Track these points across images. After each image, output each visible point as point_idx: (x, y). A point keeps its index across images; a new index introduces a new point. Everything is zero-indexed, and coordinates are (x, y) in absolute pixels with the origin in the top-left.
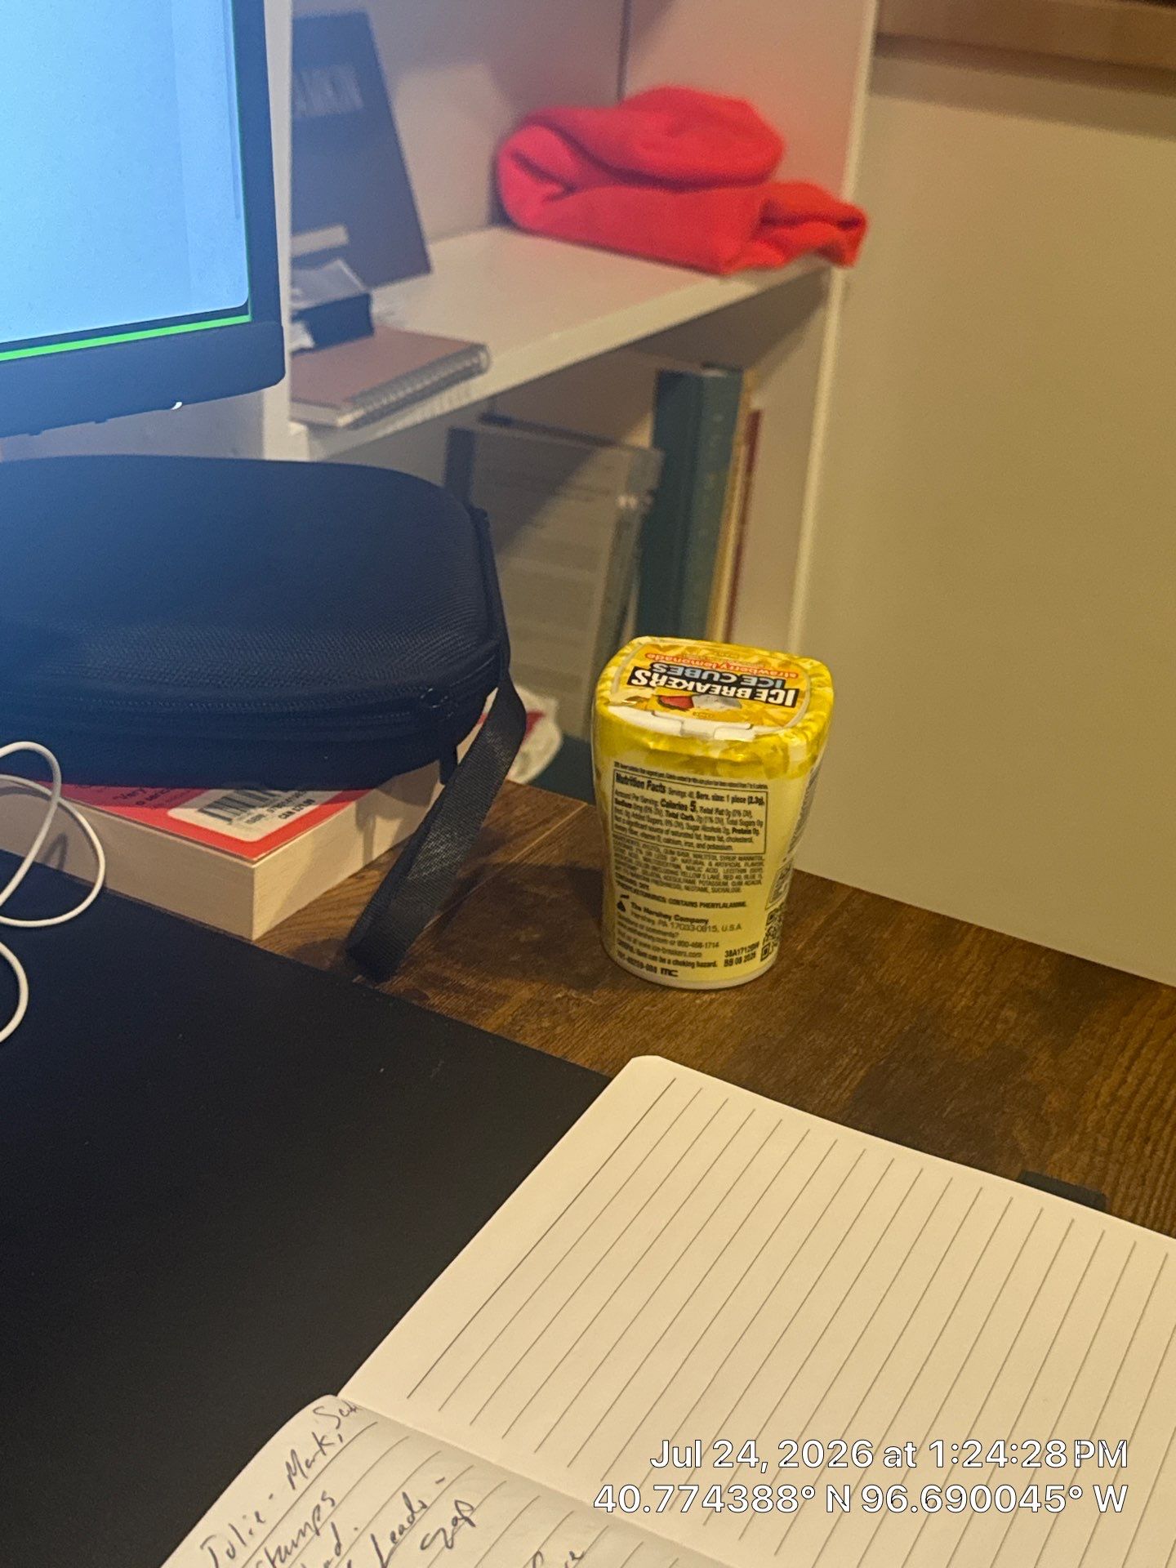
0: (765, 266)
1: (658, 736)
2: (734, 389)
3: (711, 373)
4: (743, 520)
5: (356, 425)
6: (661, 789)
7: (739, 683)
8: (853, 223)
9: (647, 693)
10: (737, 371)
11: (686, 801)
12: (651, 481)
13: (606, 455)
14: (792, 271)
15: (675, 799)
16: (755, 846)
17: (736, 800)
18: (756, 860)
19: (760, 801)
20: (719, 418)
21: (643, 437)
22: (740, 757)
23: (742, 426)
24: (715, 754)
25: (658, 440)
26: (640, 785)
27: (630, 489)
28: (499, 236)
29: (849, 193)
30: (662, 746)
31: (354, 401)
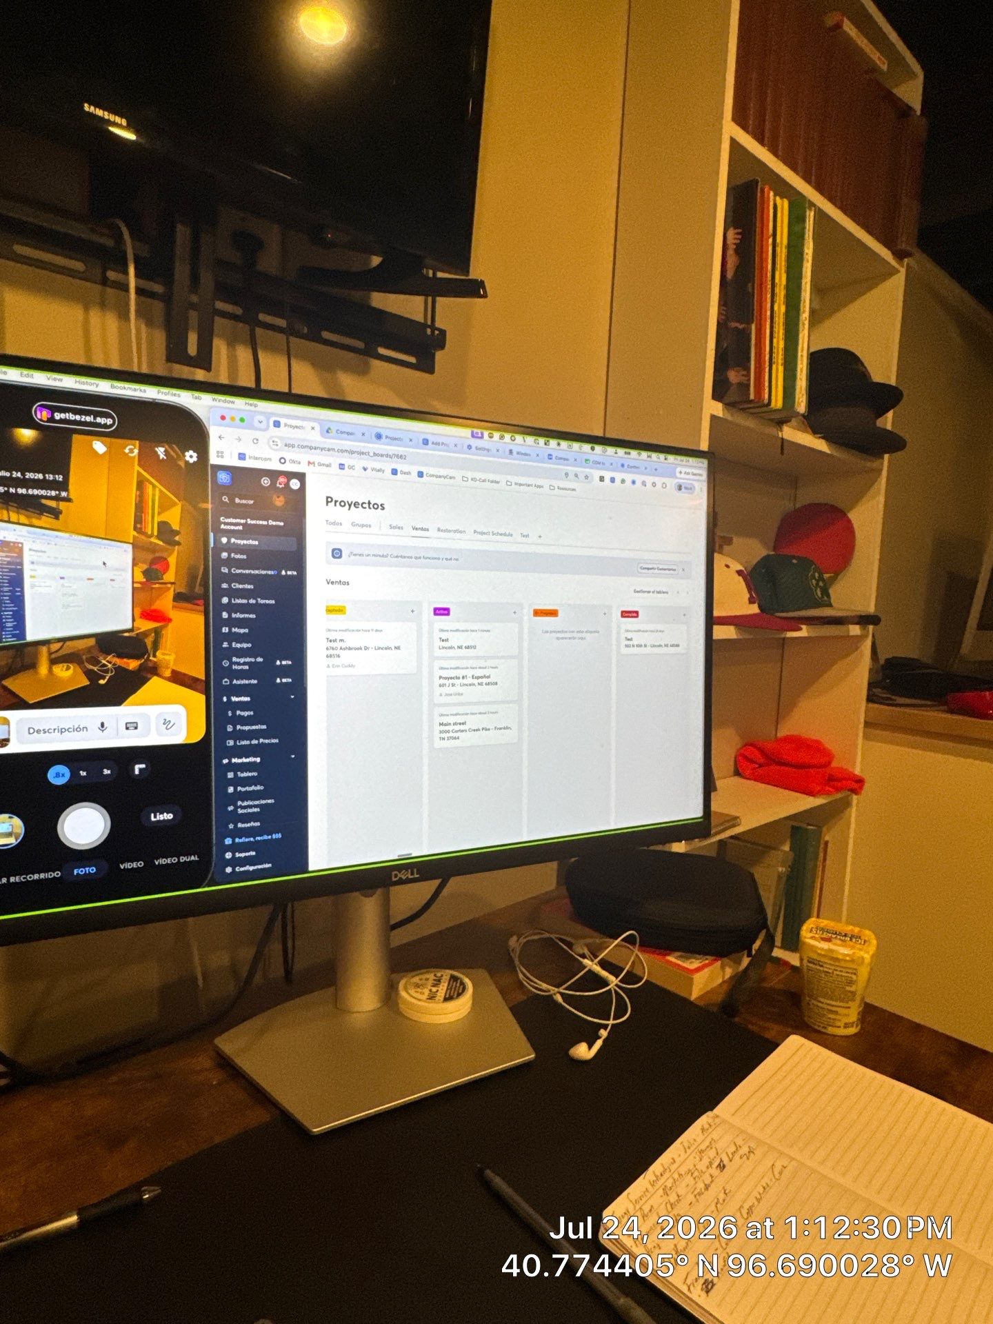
1: (822, 949)
6: (822, 966)
7: (845, 935)
9: (817, 936)
11: (830, 971)
15: (827, 970)
16: (853, 989)
17: (847, 972)
18: (854, 993)
19: (855, 974)
22: (848, 958)
24: (840, 957)
26: (815, 964)
30: (823, 953)
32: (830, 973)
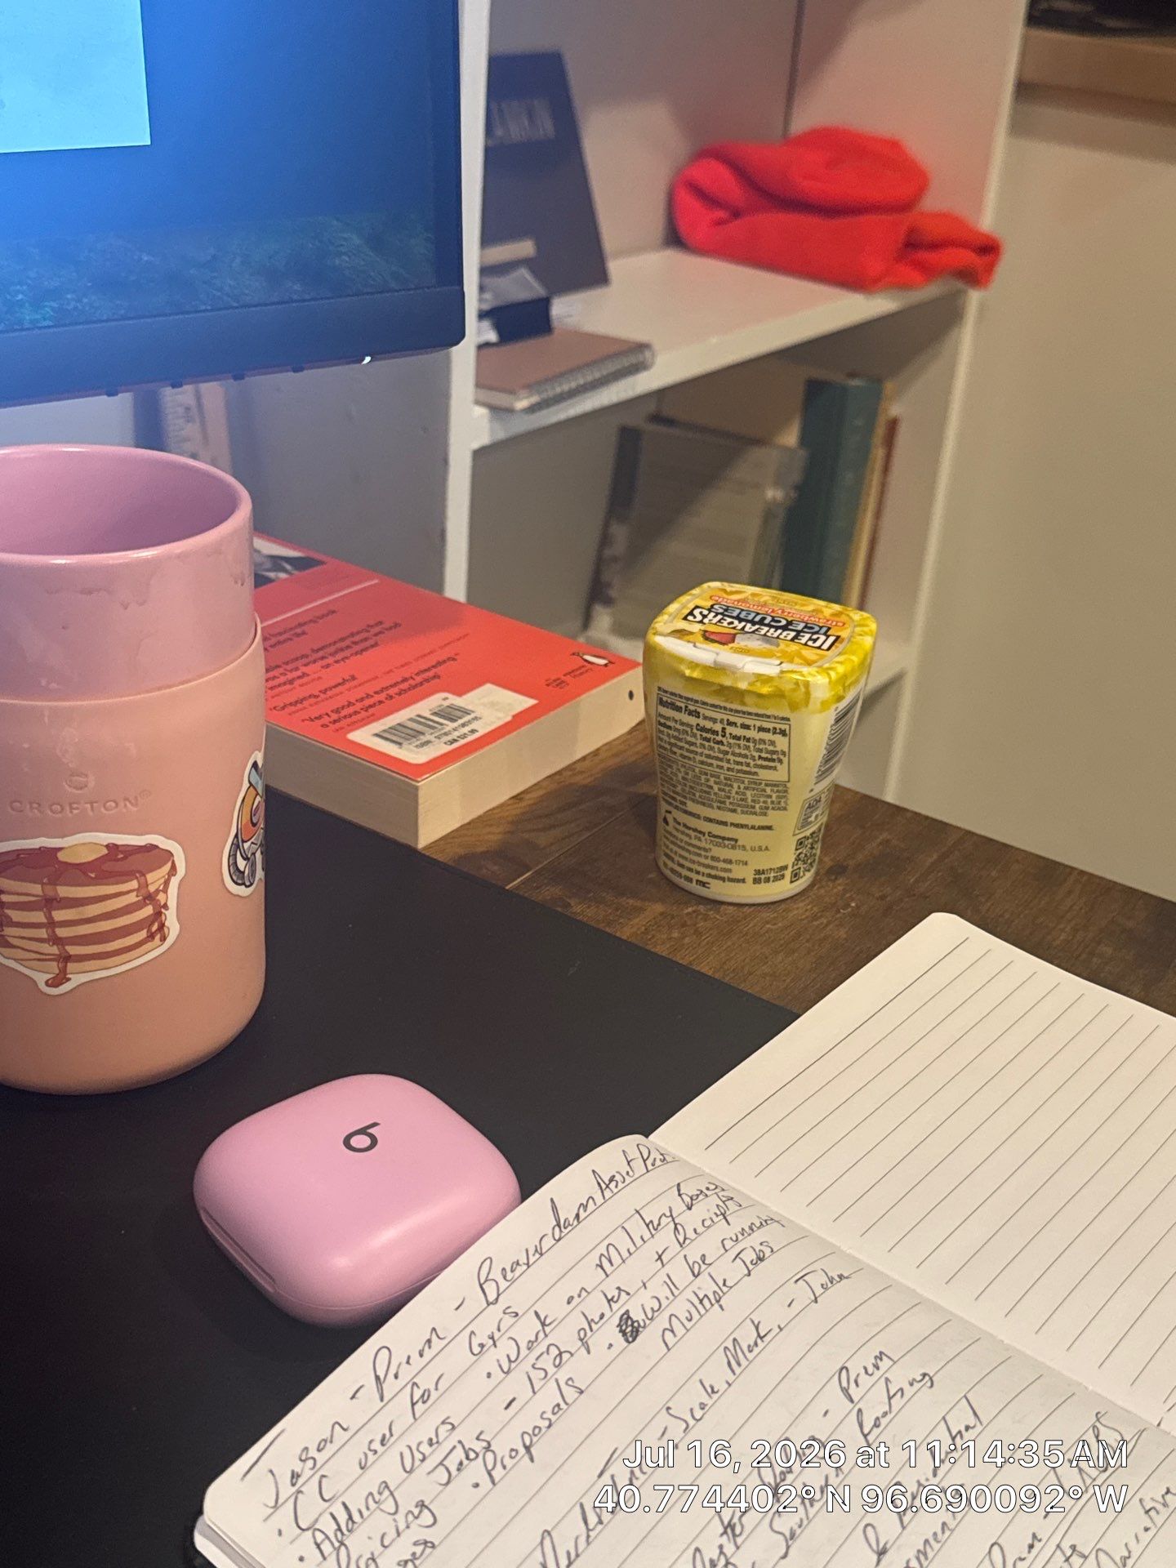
0: (903, 285)
1: (694, 665)
2: (875, 396)
3: (855, 383)
4: (878, 514)
5: (532, 409)
6: (697, 715)
8: (989, 249)
9: (695, 627)
10: (877, 381)
11: (718, 727)
12: (796, 477)
13: (757, 454)
14: (930, 291)
15: (708, 725)
16: (779, 774)
17: (761, 729)
18: (781, 787)
19: (783, 733)
20: (859, 422)
21: (790, 437)
22: (765, 690)
23: (880, 431)
24: (743, 685)
25: (804, 440)
26: (679, 709)
27: (777, 484)
28: (673, 256)
29: (987, 222)
30: (695, 675)
31: (530, 387)
32: (716, 733)
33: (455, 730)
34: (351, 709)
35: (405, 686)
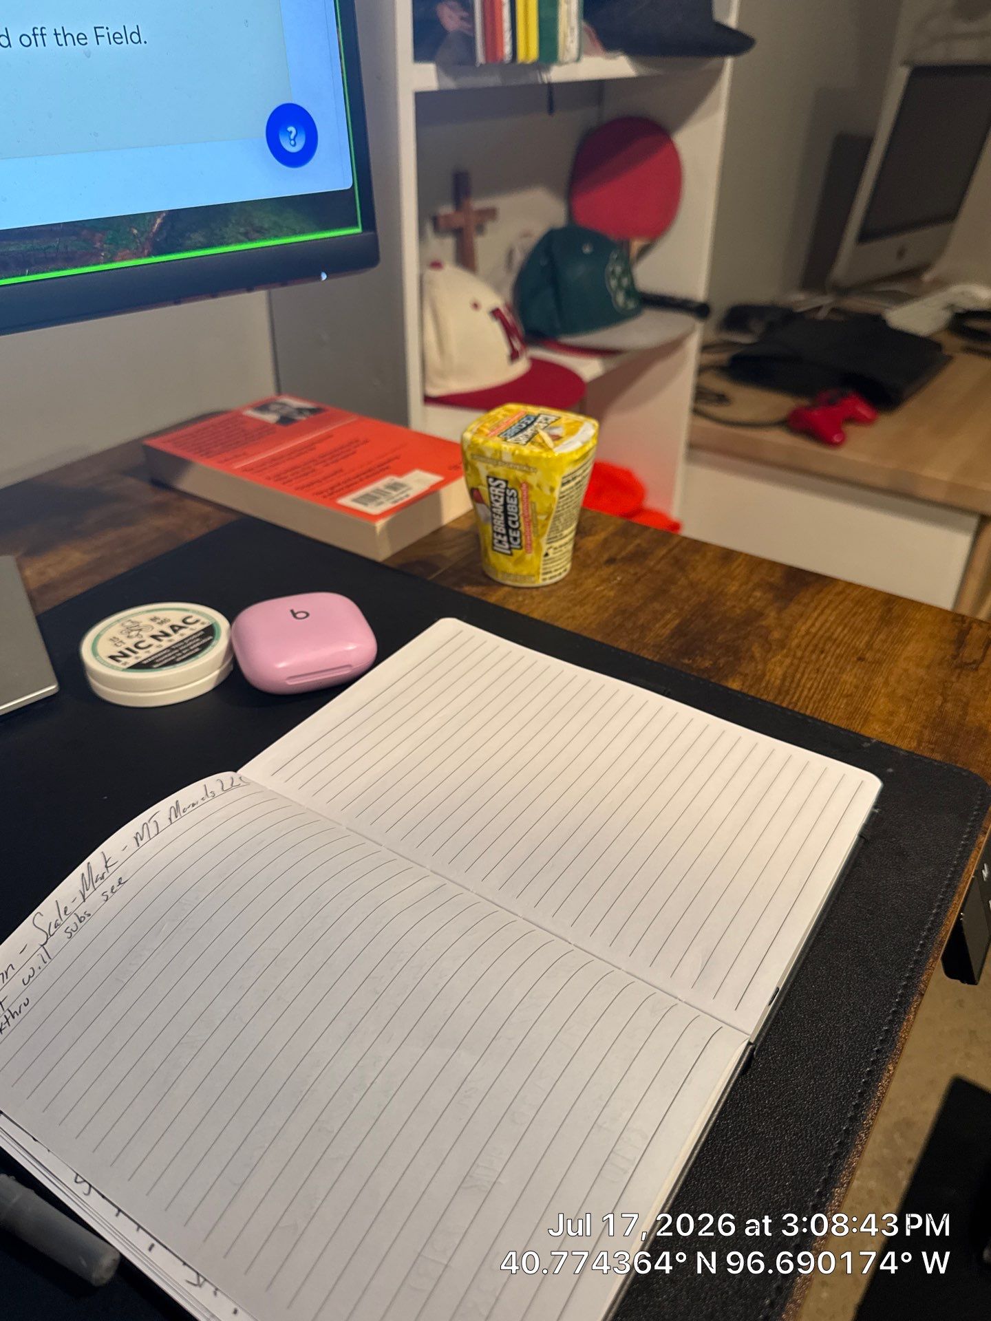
33: (398, 495)
34: (341, 487)
35: (369, 474)
